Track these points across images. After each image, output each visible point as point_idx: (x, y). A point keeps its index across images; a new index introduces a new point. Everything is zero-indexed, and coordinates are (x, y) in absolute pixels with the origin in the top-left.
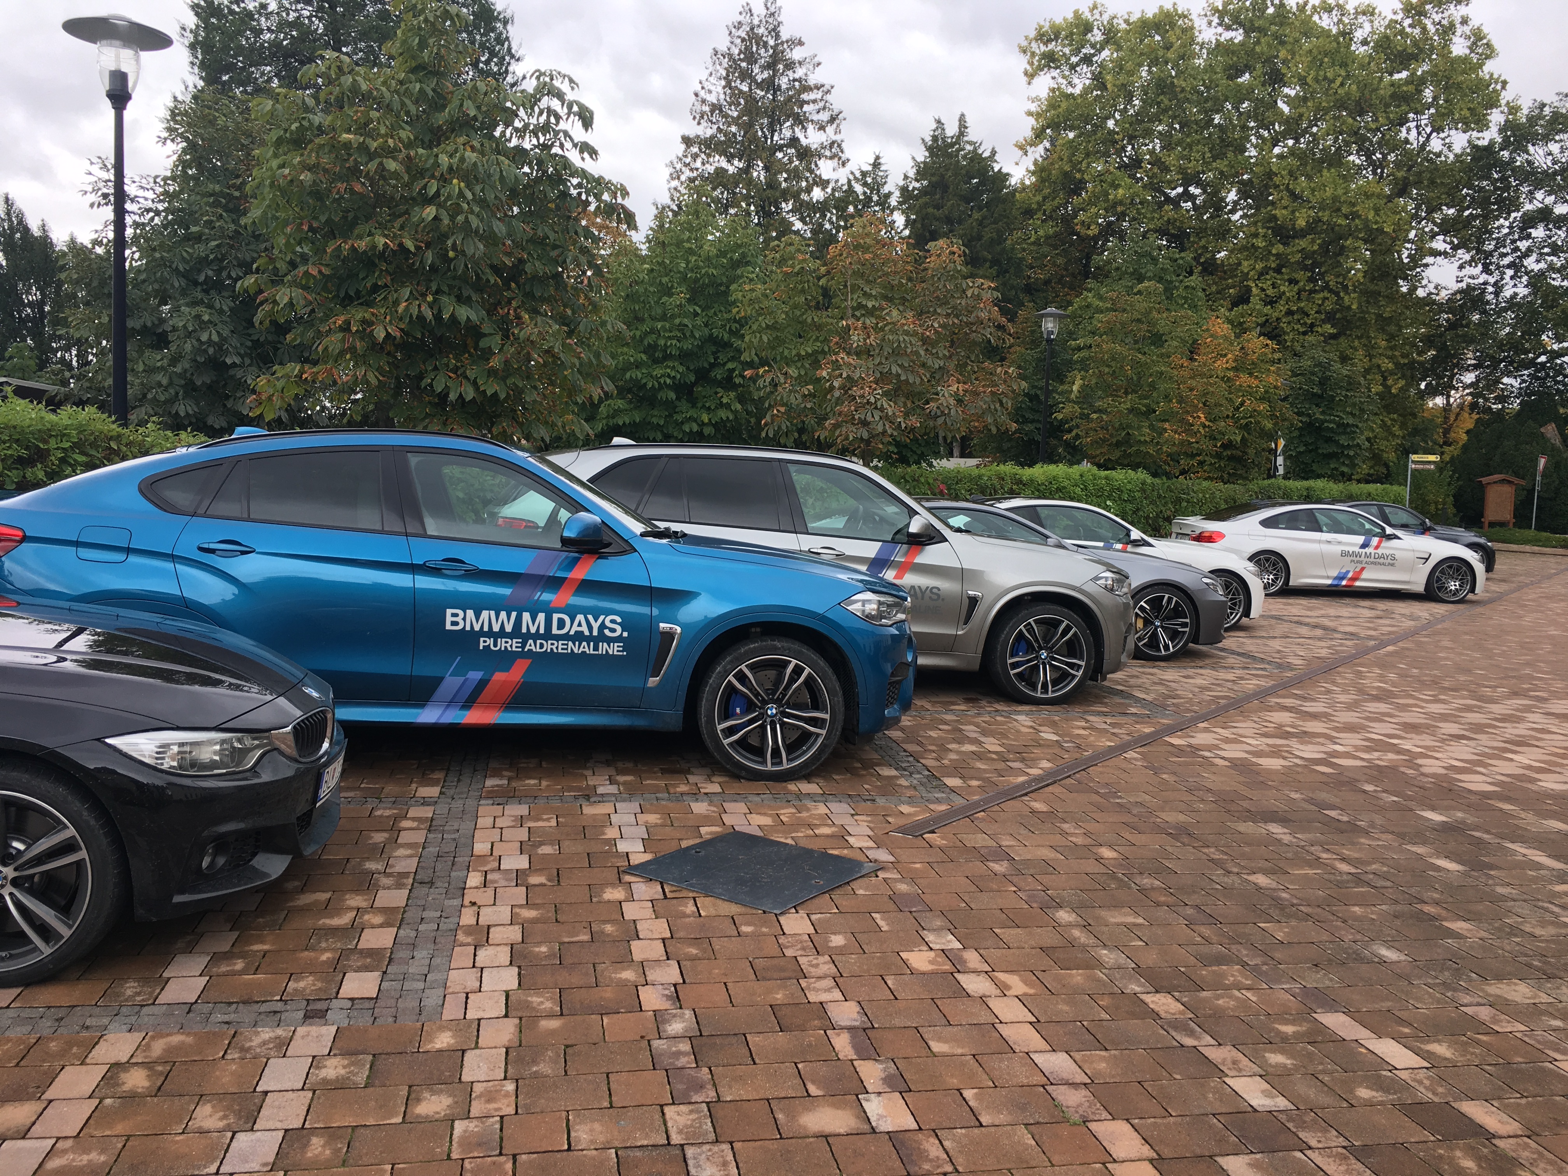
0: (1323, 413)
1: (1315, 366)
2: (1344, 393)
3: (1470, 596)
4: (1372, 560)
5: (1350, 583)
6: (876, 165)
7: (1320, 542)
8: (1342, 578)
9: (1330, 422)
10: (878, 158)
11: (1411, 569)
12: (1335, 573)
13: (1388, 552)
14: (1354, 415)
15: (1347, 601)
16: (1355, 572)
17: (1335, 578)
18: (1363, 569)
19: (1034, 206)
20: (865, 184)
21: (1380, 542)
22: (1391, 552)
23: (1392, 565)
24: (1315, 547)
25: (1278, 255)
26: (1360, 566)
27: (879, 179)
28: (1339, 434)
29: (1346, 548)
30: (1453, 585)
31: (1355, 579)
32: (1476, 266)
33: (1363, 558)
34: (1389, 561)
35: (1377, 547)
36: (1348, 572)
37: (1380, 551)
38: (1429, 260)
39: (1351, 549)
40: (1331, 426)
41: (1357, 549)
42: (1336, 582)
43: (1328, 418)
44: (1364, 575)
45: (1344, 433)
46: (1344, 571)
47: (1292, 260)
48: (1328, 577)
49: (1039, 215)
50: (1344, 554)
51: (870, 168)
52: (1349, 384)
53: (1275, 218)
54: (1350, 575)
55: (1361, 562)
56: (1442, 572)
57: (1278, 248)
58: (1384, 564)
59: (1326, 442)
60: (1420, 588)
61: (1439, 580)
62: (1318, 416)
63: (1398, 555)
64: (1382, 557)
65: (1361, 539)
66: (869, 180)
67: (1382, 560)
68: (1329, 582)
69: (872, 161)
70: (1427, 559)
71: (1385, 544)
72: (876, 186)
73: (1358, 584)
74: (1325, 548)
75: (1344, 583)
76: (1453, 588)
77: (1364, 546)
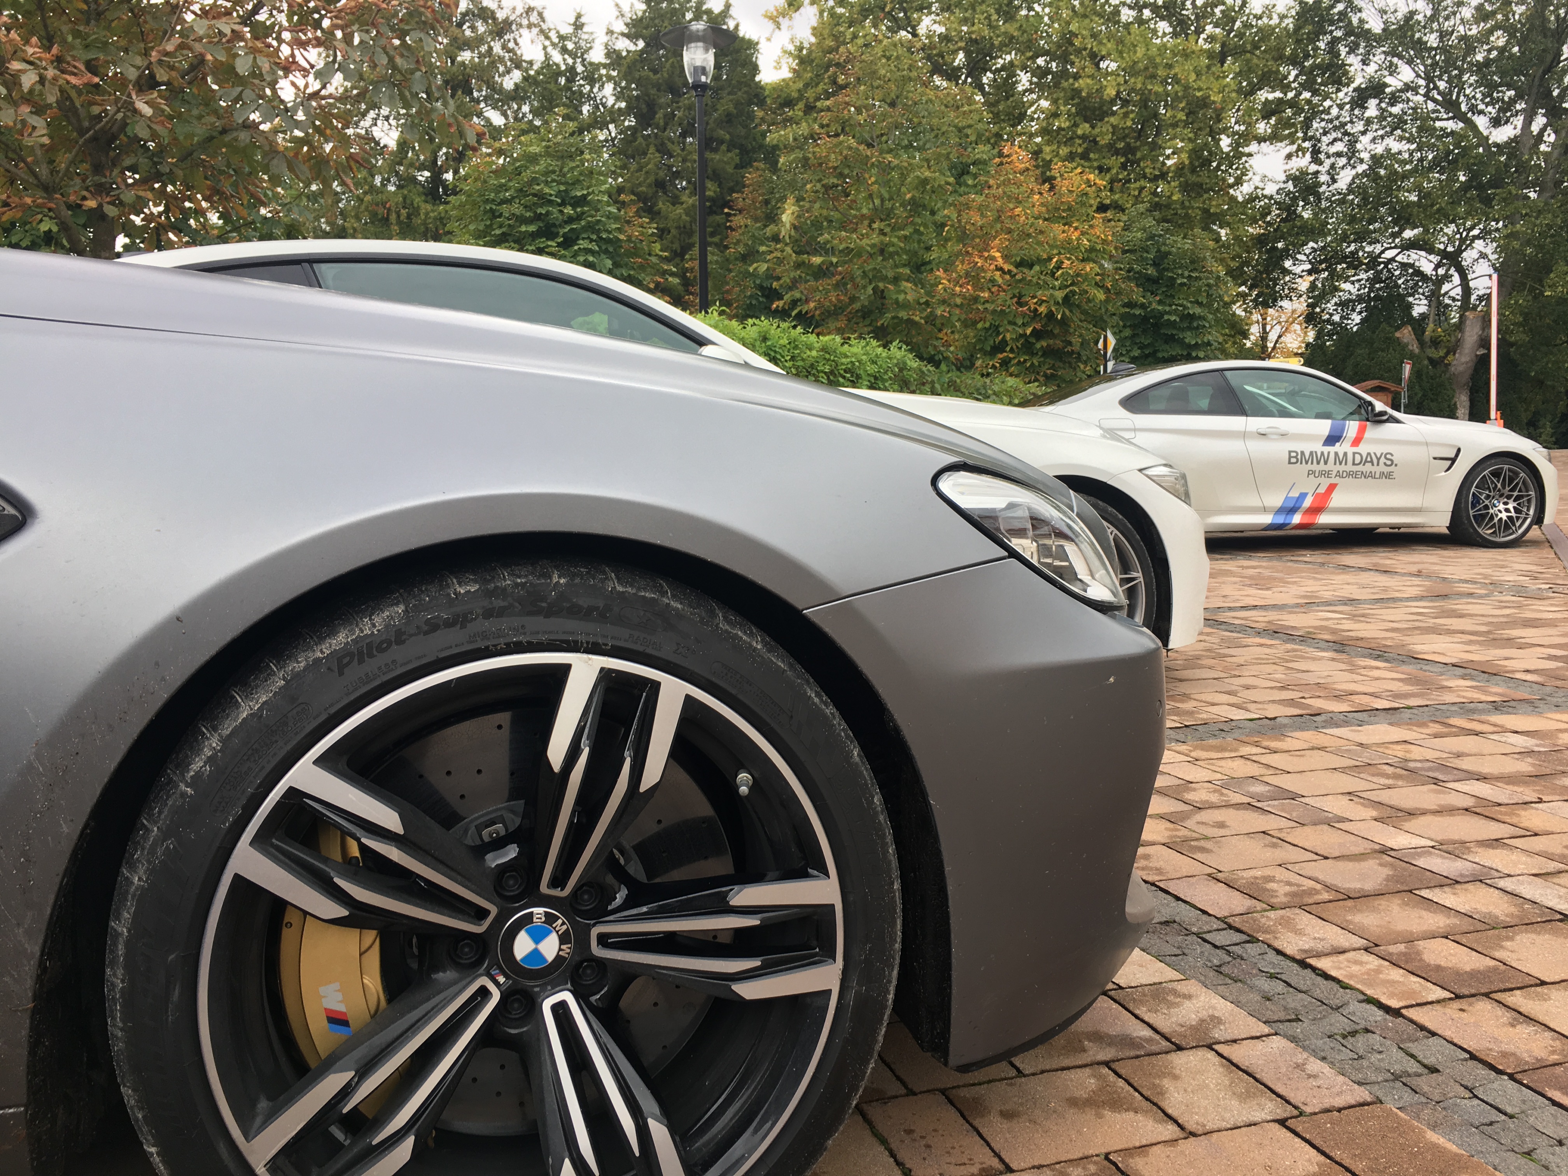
0: (1160, 302)
1: (1147, 240)
2: (1186, 273)
3: (1535, 532)
4: (1350, 467)
5: (1307, 520)
6: (578, 26)
7: (1244, 435)
8: (1293, 510)
9: (1169, 313)
10: (579, 16)
11: (1424, 483)
12: (1277, 500)
13: (1379, 450)
14: (1200, 304)
15: (1309, 556)
16: (1317, 496)
17: (1280, 511)
18: (1332, 488)
19: (795, 95)
20: (564, 50)
21: (1362, 431)
22: (1385, 449)
23: (1388, 476)
24: (1235, 448)
25: (1084, 137)
26: (1325, 483)
27: (582, 44)
28: (1183, 330)
29: (1298, 447)
30: (1502, 510)
31: (1316, 510)
32: (1304, 156)
33: (1331, 465)
34: (1382, 468)
35: (1357, 442)
36: (1303, 496)
37: (1363, 449)
38: (1253, 147)
39: (1307, 447)
40: (1173, 318)
41: (1318, 447)
42: (1280, 520)
43: (1167, 309)
44: (1337, 500)
45: (1190, 328)
46: (1295, 494)
47: (1102, 143)
48: (1265, 510)
49: (801, 105)
50: (1295, 458)
51: (570, 30)
52: (1193, 262)
53: (1077, 92)
54: (1307, 503)
55: (1326, 474)
56: (1483, 485)
57: (1084, 128)
58: (1371, 475)
59: (1166, 342)
60: (1440, 522)
61: (1476, 500)
62: (1154, 305)
63: (1399, 454)
64: (1368, 460)
65: (1324, 427)
66: (570, 46)
67: (1368, 468)
68: (1267, 519)
69: (572, 21)
70: (1453, 460)
71: (1373, 432)
72: (580, 53)
73: (1325, 519)
74: (1257, 447)
75: (1297, 519)
76: (1504, 516)
77: (1333, 439)
